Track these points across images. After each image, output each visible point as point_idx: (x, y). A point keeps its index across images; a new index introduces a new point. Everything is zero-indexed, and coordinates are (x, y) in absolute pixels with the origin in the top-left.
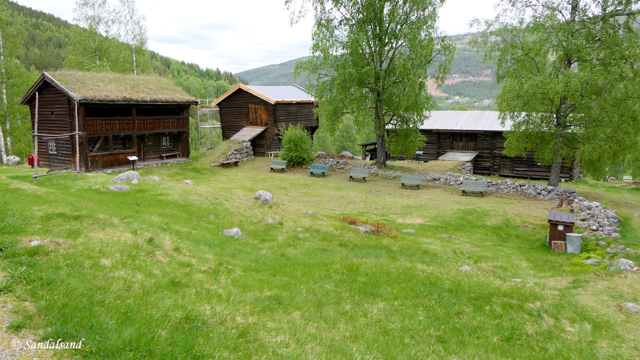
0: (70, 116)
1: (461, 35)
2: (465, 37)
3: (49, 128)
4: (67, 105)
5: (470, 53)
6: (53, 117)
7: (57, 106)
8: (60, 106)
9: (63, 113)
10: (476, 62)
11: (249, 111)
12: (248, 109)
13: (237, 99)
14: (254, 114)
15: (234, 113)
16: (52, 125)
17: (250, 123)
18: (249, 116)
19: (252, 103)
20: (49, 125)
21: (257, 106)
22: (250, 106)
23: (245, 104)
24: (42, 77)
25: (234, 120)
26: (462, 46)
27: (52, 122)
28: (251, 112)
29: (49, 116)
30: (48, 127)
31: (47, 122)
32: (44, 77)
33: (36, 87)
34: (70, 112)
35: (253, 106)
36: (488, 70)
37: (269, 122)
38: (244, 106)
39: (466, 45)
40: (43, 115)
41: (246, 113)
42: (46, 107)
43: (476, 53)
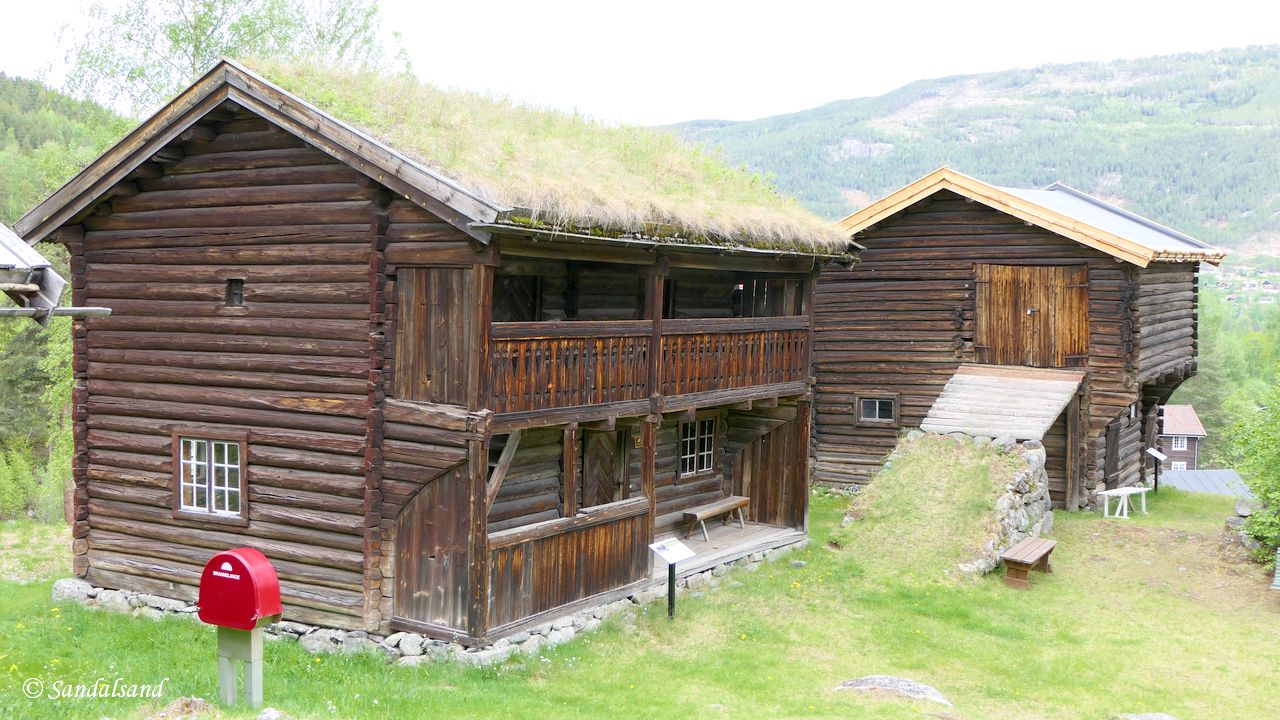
0: (381, 309)
1: (1024, 71)
2: (1037, 75)
3: (200, 376)
4: (365, 248)
5: (1056, 123)
6: (235, 314)
7: (273, 252)
8: (300, 251)
9: (326, 289)
10: (1075, 151)
11: (972, 299)
12: (972, 289)
13: (910, 242)
14: (1006, 313)
15: (888, 306)
16: (224, 359)
17: (979, 350)
18: (974, 319)
19: (993, 260)
20: (202, 358)
21: (1025, 274)
22: (983, 272)
23: (955, 264)
24: (207, 87)
25: (884, 336)
26: (1028, 103)
27: (221, 340)
28: (990, 302)
29: (211, 306)
30: (190, 365)
31: (184, 338)
32: (225, 85)
33: (149, 142)
34: (381, 286)
35: (1004, 274)
36: (1114, 175)
37: (1098, 349)
38: (949, 274)
39: (1042, 101)
40: (160, 297)
41: (959, 307)
42: (194, 254)
43: (1074, 125)
